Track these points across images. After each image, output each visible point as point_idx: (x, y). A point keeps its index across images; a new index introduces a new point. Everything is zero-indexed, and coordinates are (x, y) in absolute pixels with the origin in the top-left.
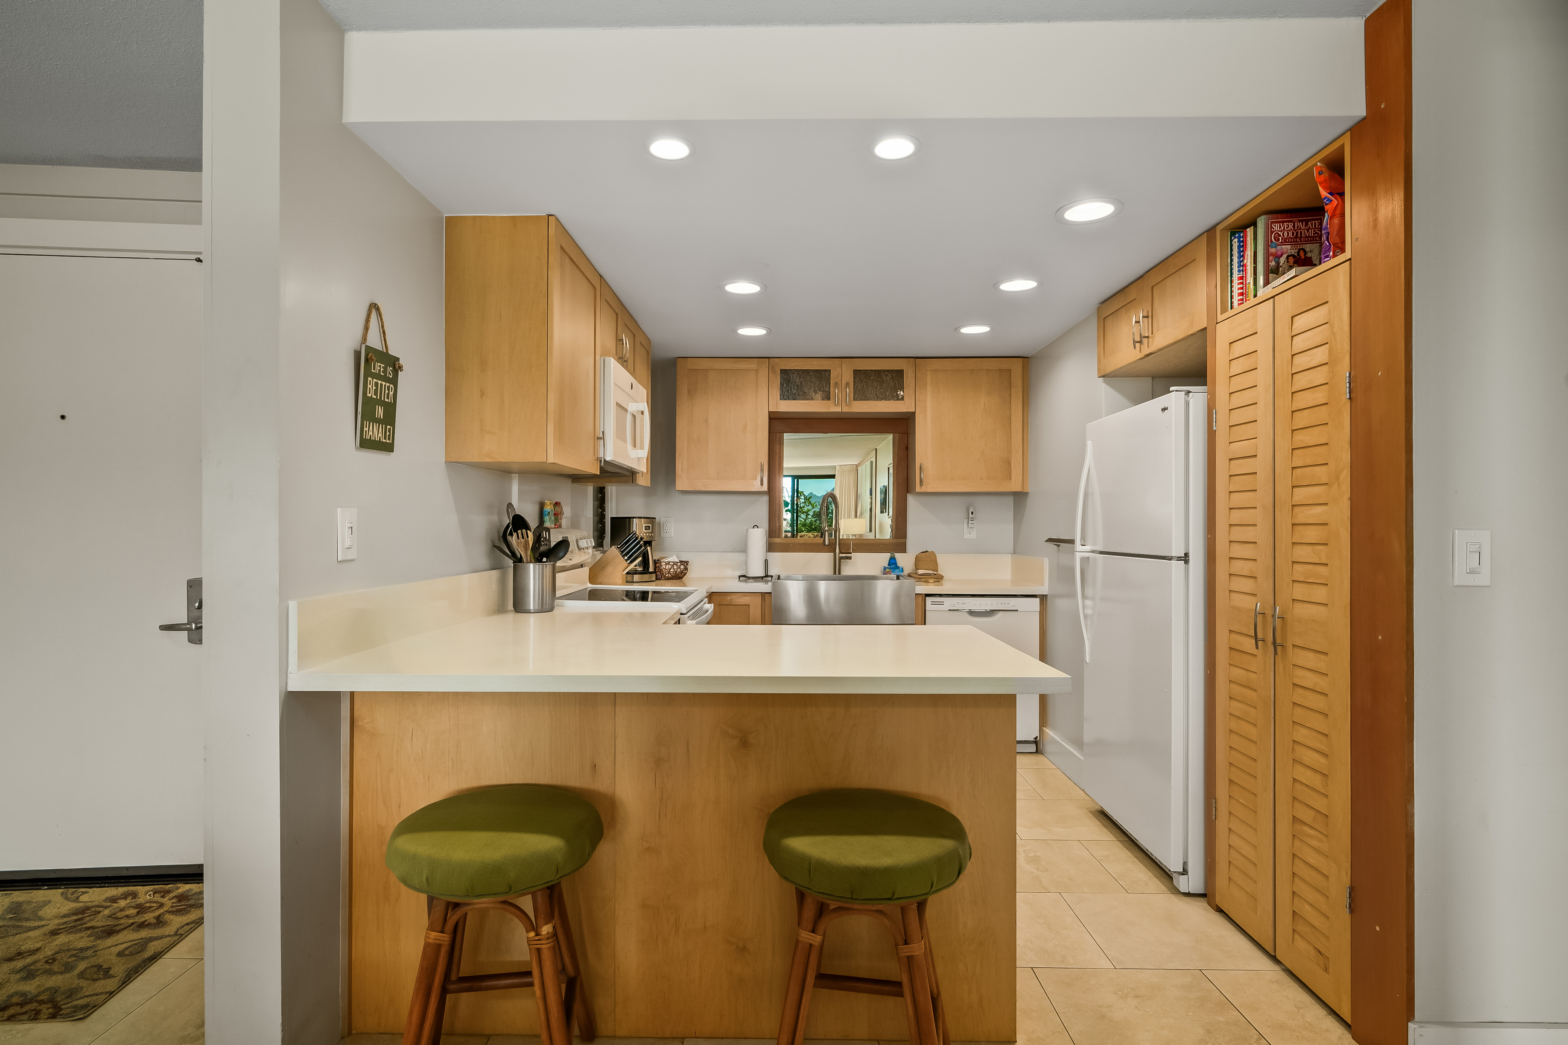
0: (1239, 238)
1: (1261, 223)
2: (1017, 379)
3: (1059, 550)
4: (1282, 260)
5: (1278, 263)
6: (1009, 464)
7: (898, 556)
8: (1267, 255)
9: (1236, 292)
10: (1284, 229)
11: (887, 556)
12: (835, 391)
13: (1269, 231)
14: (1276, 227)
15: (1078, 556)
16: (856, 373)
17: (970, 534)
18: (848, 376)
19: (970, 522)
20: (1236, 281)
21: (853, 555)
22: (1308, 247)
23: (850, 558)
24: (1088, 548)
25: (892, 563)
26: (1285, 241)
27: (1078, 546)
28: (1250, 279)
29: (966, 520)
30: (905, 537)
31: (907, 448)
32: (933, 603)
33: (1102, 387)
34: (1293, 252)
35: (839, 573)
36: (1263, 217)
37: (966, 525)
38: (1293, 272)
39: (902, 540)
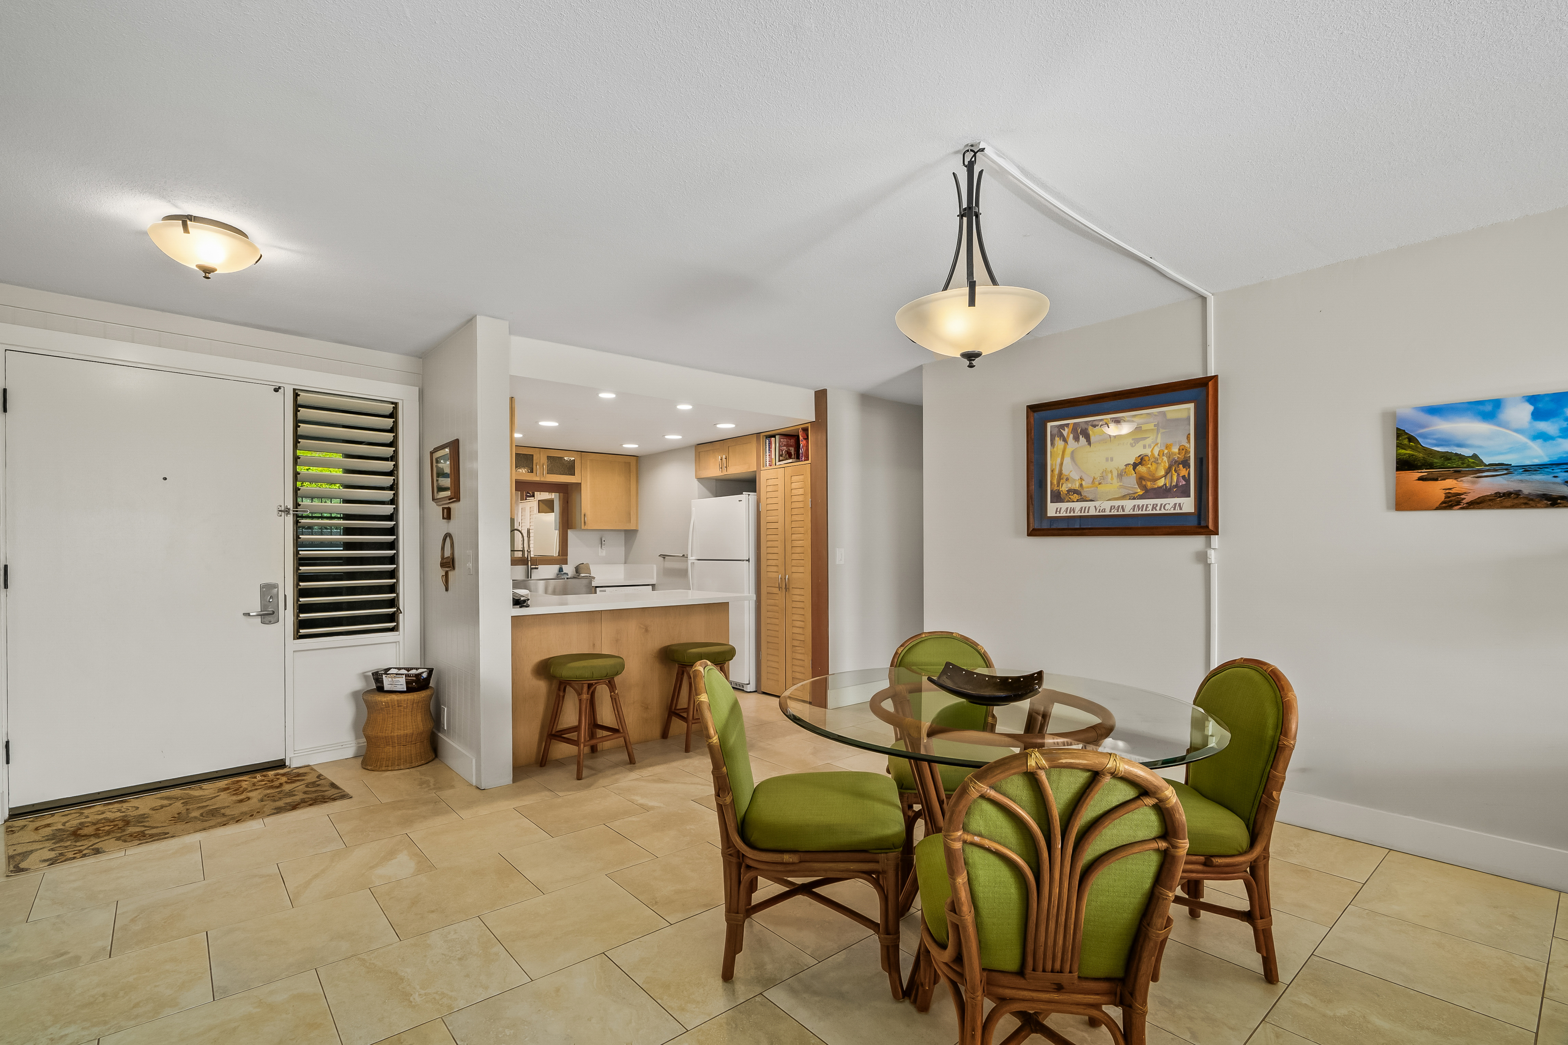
0: (769, 440)
1: (777, 437)
2: (633, 468)
3: (664, 561)
4: (784, 452)
5: (782, 453)
6: (630, 514)
7: (564, 566)
8: (779, 450)
9: (768, 460)
10: (784, 441)
11: (557, 567)
12: (537, 468)
13: (780, 442)
14: (782, 440)
15: (690, 562)
16: (549, 458)
17: (602, 553)
18: (544, 460)
19: (603, 546)
20: (768, 456)
21: (539, 566)
22: (791, 448)
23: (537, 568)
24: (694, 558)
25: (561, 570)
26: (784, 446)
27: (690, 557)
28: (773, 457)
29: (600, 545)
30: (567, 555)
31: (568, 502)
32: (601, 591)
33: (696, 482)
34: (787, 450)
35: (531, 578)
36: (778, 436)
37: (600, 548)
38: (791, 461)
39: (565, 557)
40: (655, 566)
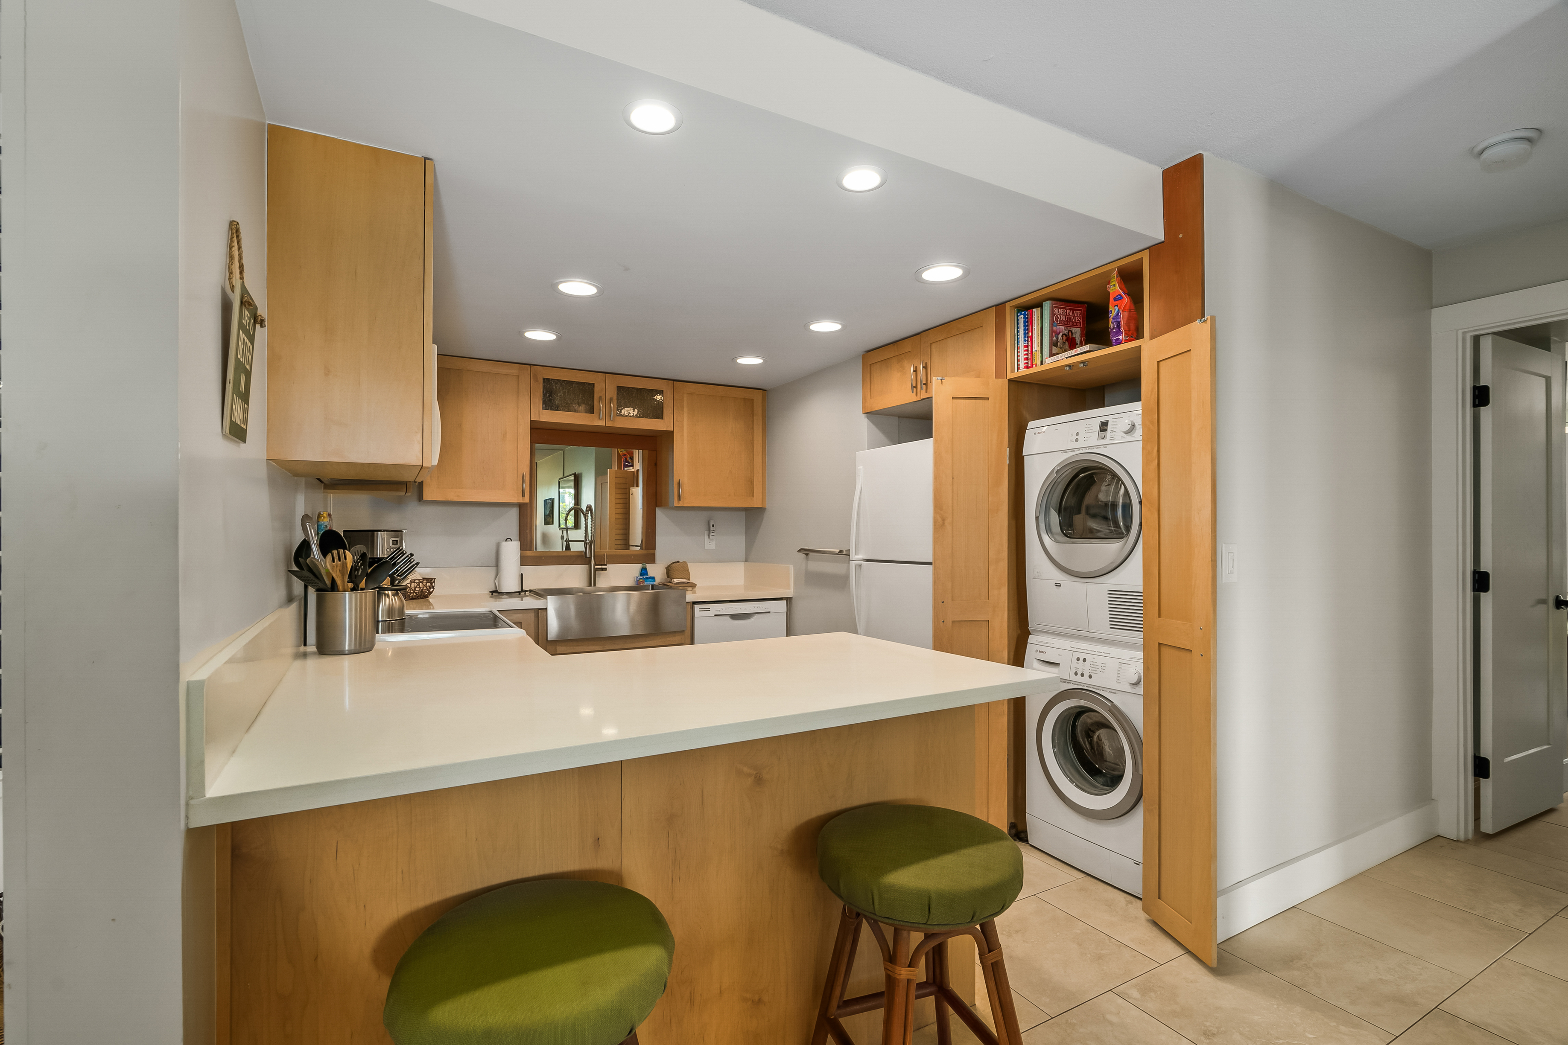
0: (1025, 315)
1: (1047, 306)
2: (758, 409)
3: (807, 559)
4: (1060, 336)
5: (1057, 338)
6: (752, 482)
7: (649, 566)
8: (1052, 332)
9: (1022, 357)
10: (1061, 313)
11: (639, 566)
12: (599, 406)
13: (1052, 314)
14: (1057, 311)
15: (853, 564)
16: (620, 389)
17: (710, 545)
18: (612, 392)
19: (711, 534)
20: (1022, 349)
21: (609, 566)
22: (1074, 330)
23: (605, 569)
24: (860, 557)
25: (644, 572)
26: (1062, 323)
27: (853, 556)
28: (1036, 347)
29: (707, 533)
30: (654, 548)
31: (656, 464)
32: (701, 610)
33: (864, 421)
34: (1066, 332)
35: (595, 585)
36: (1049, 302)
37: (706, 537)
38: (1087, 347)
39: (651, 551)
40: (791, 567)
